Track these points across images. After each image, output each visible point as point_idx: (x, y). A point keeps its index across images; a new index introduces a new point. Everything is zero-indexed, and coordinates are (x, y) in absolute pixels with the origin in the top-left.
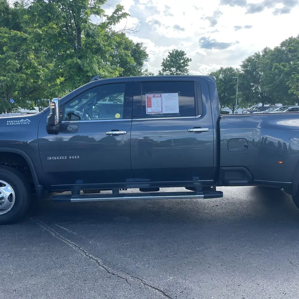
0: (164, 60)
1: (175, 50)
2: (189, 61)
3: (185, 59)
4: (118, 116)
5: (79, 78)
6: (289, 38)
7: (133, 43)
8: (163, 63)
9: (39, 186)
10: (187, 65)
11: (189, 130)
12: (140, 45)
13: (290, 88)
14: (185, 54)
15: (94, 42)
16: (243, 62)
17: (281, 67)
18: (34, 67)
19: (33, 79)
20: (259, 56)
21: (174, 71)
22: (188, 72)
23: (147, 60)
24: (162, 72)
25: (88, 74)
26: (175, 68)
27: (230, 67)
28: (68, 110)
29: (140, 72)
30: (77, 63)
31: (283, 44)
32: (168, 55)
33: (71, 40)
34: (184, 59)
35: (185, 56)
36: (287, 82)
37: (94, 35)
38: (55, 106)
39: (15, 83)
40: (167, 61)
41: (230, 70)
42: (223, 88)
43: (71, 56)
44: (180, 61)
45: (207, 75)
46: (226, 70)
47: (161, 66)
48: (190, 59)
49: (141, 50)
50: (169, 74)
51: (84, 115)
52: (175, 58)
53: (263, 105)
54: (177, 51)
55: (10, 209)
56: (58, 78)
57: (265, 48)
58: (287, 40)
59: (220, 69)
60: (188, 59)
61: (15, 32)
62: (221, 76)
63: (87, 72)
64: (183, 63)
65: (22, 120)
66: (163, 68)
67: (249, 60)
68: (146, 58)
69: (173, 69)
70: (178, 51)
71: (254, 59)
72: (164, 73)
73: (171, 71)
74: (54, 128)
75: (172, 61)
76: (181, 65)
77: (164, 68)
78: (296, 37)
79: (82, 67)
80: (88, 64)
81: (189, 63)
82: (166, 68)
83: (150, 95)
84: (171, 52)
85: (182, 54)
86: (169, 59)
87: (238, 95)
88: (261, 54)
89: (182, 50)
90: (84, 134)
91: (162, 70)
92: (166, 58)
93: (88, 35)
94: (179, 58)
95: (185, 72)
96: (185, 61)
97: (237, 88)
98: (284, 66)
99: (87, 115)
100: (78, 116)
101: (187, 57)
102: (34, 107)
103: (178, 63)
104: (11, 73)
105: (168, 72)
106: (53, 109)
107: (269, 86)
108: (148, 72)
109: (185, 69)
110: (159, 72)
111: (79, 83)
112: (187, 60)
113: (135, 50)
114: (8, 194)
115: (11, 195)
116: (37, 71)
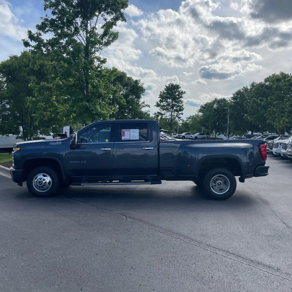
0: (161, 92)
1: (170, 84)
2: (183, 93)
3: (180, 92)
4: (107, 140)
5: (86, 115)
6: (273, 75)
7: (133, 80)
8: (160, 95)
9: (65, 177)
10: (181, 97)
11: (143, 148)
12: (138, 82)
13: (267, 120)
14: (180, 88)
15: (98, 91)
16: (233, 94)
17: (258, 101)
18: (56, 107)
19: (54, 115)
20: (248, 89)
21: (170, 102)
22: (182, 103)
23: (144, 94)
24: (159, 103)
25: (93, 112)
26: (171, 100)
27: (224, 98)
28: (81, 137)
29: (138, 103)
30: (86, 105)
31: (266, 80)
32: (165, 88)
33: (82, 90)
34: (178, 92)
35: (180, 89)
36: (265, 114)
37: (98, 87)
38: (75, 135)
39: (42, 118)
40: (164, 93)
41: (224, 100)
42: (216, 117)
43: (82, 100)
44: (175, 93)
45: (203, 105)
46: (220, 100)
47: (159, 97)
48: (185, 92)
49: (139, 86)
50: (166, 104)
51: (89, 140)
52: (171, 91)
53: (252, 133)
54: (172, 85)
55: (49, 189)
56: (72, 114)
57: (253, 82)
58: (270, 77)
59: (215, 99)
60: (182, 91)
61: (44, 83)
62: (215, 106)
63: (92, 110)
64: (178, 95)
65: (57, 142)
66: (160, 100)
67: (239, 93)
68: (143, 92)
69: (170, 100)
70: (174, 85)
71: (242, 92)
72: (161, 103)
73: (167, 102)
74: (74, 146)
75: (168, 93)
76: (177, 97)
77: (162, 100)
78: (279, 74)
79: (89, 107)
80: (93, 105)
81: (184, 95)
82: (163, 99)
83: (124, 130)
84: (168, 86)
85: (177, 87)
86: (165, 91)
87: (229, 124)
88: (249, 88)
89: (177, 84)
90: (89, 150)
91: (159, 101)
92: (163, 91)
93: (93, 87)
94: (174, 91)
95: (180, 103)
96: (179, 93)
97: (228, 117)
98: (261, 100)
99: (91, 140)
100: (86, 141)
101: (182, 90)
102: (50, 133)
103: (174, 95)
104: (40, 111)
105: (164, 103)
106: (74, 137)
107: (254, 116)
108: (145, 104)
109: (180, 100)
110: (157, 103)
111: (86, 118)
112: (181, 93)
113: (134, 86)
114: (48, 181)
115: (50, 181)
116: (57, 109)
